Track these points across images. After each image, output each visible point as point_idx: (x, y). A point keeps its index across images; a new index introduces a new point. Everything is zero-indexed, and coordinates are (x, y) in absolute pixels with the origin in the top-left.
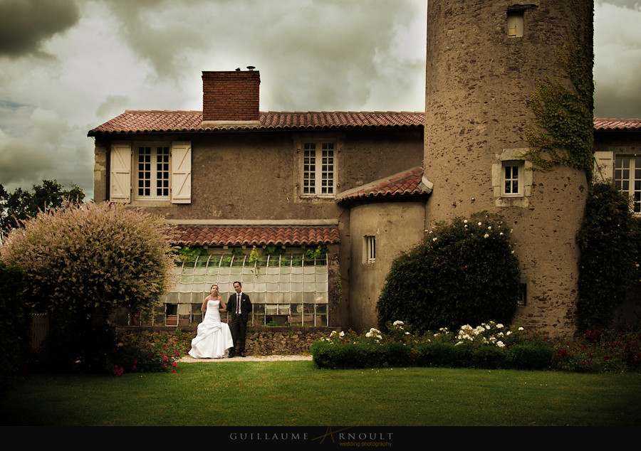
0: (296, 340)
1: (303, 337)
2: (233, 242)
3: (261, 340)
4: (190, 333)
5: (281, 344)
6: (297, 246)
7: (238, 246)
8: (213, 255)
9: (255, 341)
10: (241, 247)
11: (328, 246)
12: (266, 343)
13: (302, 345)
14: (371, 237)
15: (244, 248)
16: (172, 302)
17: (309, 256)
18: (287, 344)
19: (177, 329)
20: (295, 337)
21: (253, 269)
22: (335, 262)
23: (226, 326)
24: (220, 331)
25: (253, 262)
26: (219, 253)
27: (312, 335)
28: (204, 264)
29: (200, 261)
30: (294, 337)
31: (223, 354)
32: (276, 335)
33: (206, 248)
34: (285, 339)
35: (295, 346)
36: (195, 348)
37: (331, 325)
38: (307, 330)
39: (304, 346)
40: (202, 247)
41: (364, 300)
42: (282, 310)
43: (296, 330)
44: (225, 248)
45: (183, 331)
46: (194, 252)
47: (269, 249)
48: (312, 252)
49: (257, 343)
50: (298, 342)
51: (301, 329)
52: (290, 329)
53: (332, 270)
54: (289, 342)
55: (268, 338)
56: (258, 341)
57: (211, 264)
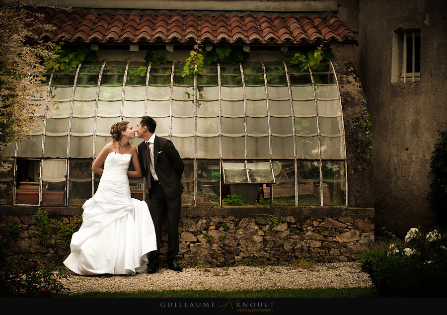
0: (284, 235)
1: (297, 229)
2: (148, 38)
3: (213, 233)
4: (66, 220)
5: (254, 242)
6: (272, 47)
7: (159, 45)
8: (108, 63)
9: (201, 237)
10: (163, 48)
11: (333, 47)
12: (222, 239)
13: (295, 243)
14: (409, 31)
15: (170, 49)
16: (28, 155)
17: (297, 67)
18: (265, 242)
19: (39, 212)
20: (282, 227)
21: (190, 90)
22: (351, 78)
23: (142, 207)
24: (130, 216)
25: (191, 76)
26: (121, 59)
27: (315, 223)
28: (93, 80)
29: (85, 74)
30: (279, 228)
31: (138, 265)
32: (242, 223)
33: (96, 48)
34: (260, 232)
35: (282, 246)
36: (79, 252)
37: (353, 203)
38: (307, 213)
39: (299, 246)
40: (88, 46)
41: (394, 151)
42: (258, 172)
43: (283, 213)
44: (133, 48)
45: (52, 216)
46: (71, 56)
47: (218, 51)
48: (302, 58)
49: (204, 241)
50: (287, 238)
51: (295, 213)
52: (271, 211)
53: (348, 93)
54: (268, 237)
55: (227, 229)
56: (206, 236)
57: (106, 80)
